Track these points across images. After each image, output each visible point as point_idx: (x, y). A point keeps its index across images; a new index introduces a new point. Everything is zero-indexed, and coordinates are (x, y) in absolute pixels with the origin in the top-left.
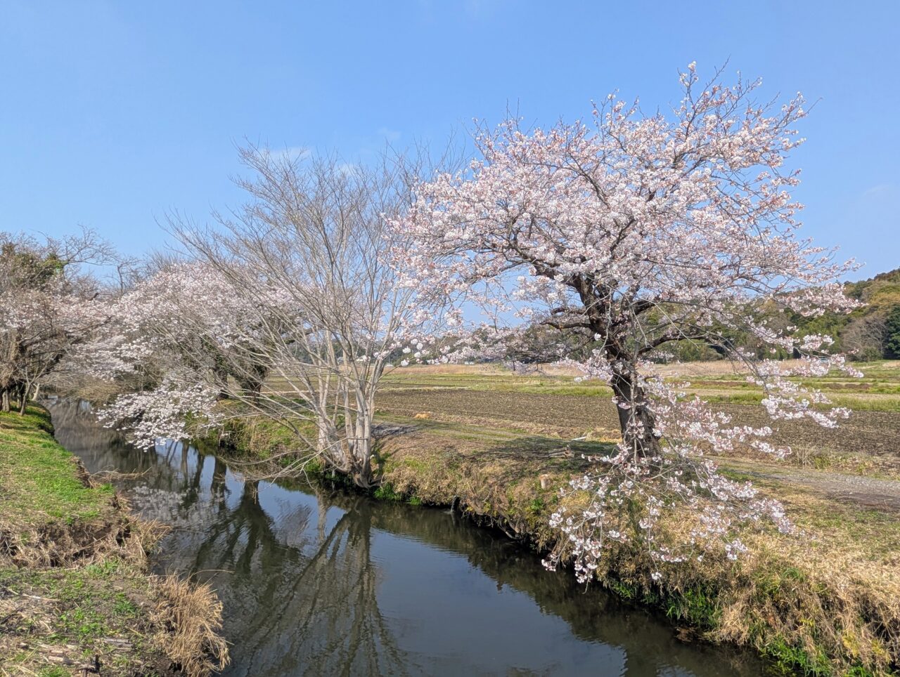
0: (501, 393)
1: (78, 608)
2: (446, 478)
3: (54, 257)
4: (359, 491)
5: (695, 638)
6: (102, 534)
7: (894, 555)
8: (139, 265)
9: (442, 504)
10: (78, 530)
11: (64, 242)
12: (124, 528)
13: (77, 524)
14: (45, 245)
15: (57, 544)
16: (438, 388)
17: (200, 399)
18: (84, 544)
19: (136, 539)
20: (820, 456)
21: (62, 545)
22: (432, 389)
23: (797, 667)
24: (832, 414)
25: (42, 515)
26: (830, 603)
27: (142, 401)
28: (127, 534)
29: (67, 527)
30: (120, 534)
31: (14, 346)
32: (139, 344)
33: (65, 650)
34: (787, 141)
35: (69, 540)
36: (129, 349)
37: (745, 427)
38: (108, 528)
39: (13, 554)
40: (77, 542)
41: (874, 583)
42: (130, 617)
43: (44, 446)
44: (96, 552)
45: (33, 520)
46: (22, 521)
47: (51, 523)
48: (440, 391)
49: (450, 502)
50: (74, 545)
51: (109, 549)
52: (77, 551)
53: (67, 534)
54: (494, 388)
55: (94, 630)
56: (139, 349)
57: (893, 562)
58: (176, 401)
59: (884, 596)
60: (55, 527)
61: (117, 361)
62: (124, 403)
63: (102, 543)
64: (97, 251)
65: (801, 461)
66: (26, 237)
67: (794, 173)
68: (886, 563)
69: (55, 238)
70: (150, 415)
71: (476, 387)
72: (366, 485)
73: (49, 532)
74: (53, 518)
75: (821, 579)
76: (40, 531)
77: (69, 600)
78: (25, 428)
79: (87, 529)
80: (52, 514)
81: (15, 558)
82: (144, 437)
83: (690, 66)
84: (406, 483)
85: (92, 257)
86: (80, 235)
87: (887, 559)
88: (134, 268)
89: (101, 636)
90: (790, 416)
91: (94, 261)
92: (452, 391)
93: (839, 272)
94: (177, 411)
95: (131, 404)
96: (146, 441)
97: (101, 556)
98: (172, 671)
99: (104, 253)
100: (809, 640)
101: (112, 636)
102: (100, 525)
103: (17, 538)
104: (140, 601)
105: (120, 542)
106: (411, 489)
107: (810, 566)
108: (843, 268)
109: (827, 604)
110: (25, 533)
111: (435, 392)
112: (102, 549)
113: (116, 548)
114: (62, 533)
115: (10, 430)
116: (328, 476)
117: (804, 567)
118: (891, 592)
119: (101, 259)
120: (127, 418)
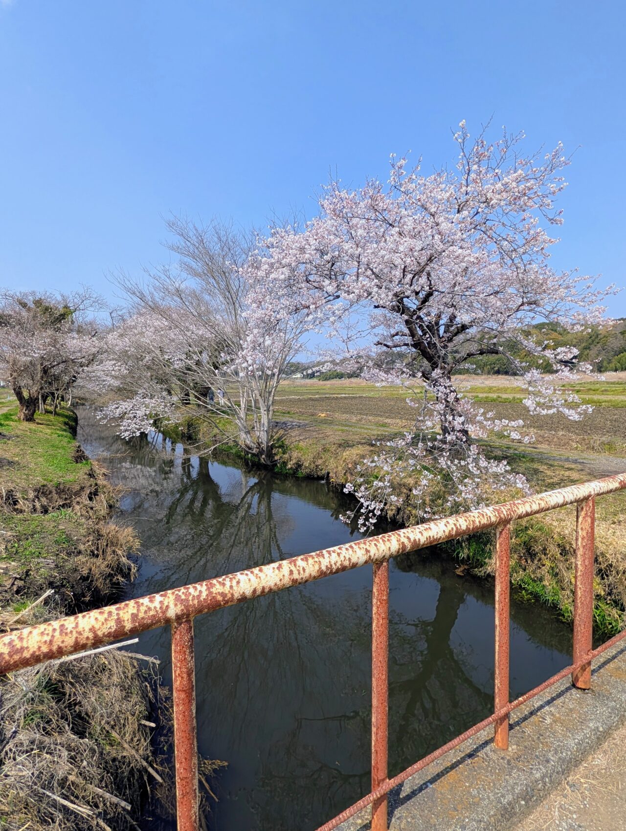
0: (389, 399)
1: (30, 540)
2: (321, 458)
3: (66, 307)
4: (265, 467)
5: (468, 572)
6: (78, 494)
7: (621, 517)
8: (124, 311)
9: (318, 476)
10: (61, 490)
11: (71, 296)
12: (93, 490)
13: (62, 487)
14: (59, 298)
15: (47, 499)
16: (344, 395)
17: (163, 404)
18: (66, 499)
19: (102, 497)
20: (608, 444)
21: (51, 500)
22: (339, 396)
23: (536, 596)
24: (579, 410)
25: (39, 480)
26: (566, 551)
27: (125, 405)
28: (96, 493)
29: (54, 488)
30: (91, 493)
31: (39, 369)
32: (120, 366)
33: (8, 565)
34: (553, 187)
35: (55, 496)
36: (113, 370)
37: (503, 420)
38: (82, 488)
39: (15, 504)
40: (61, 498)
41: (600, 537)
42: (64, 546)
43: (59, 436)
44: (74, 504)
45: (32, 484)
46: (23, 484)
47: (44, 486)
48: (345, 398)
49: (324, 475)
50: (59, 500)
51: (82, 503)
52: (61, 504)
53: (54, 492)
54: (384, 395)
55: (34, 553)
56: (120, 370)
57: (620, 522)
58: (147, 406)
59: (605, 547)
60: (46, 488)
61: (108, 378)
62: (114, 407)
63: (78, 499)
64: (94, 302)
65: (593, 448)
66: (48, 294)
67: (558, 213)
68: (614, 523)
69: (66, 294)
70: (130, 415)
71: (371, 394)
72: (269, 463)
73: (41, 491)
74: (45, 483)
75: (562, 533)
76: (35, 490)
77: (25, 534)
78: (53, 425)
79: (68, 490)
80: (45, 480)
81: (16, 507)
82: (126, 431)
83: (460, 124)
84: (294, 461)
85: (91, 306)
86: (81, 291)
87: (616, 520)
88: (120, 313)
89: (38, 557)
90: (544, 412)
91: (92, 309)
92: (354, 398)
93: (602, 296)
94: (148, 412)
95: (117, 408)
96: (127, 434)
97: (77, 507)
98: (81, 581)
99: (99, 303)
100: (548, 577)
101: (45, 558)
102: (78, 488)
103: (18, 495)
104: (74, 536)
105: (91, 499)
106: (299, 466)
107: (555, 524)
108: (606, 292)
109: (564, 552)
110: (25, 491)
111: (341, 398)
112: (78, 503)
113: (88, 502)
114: (51, 492)
115: (41, 426)
116: (246, 457)
117: (551, 524)
118: (611, 544)
119: (98, 307)
120: (114, 418)
